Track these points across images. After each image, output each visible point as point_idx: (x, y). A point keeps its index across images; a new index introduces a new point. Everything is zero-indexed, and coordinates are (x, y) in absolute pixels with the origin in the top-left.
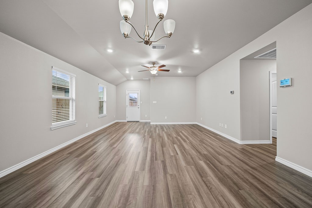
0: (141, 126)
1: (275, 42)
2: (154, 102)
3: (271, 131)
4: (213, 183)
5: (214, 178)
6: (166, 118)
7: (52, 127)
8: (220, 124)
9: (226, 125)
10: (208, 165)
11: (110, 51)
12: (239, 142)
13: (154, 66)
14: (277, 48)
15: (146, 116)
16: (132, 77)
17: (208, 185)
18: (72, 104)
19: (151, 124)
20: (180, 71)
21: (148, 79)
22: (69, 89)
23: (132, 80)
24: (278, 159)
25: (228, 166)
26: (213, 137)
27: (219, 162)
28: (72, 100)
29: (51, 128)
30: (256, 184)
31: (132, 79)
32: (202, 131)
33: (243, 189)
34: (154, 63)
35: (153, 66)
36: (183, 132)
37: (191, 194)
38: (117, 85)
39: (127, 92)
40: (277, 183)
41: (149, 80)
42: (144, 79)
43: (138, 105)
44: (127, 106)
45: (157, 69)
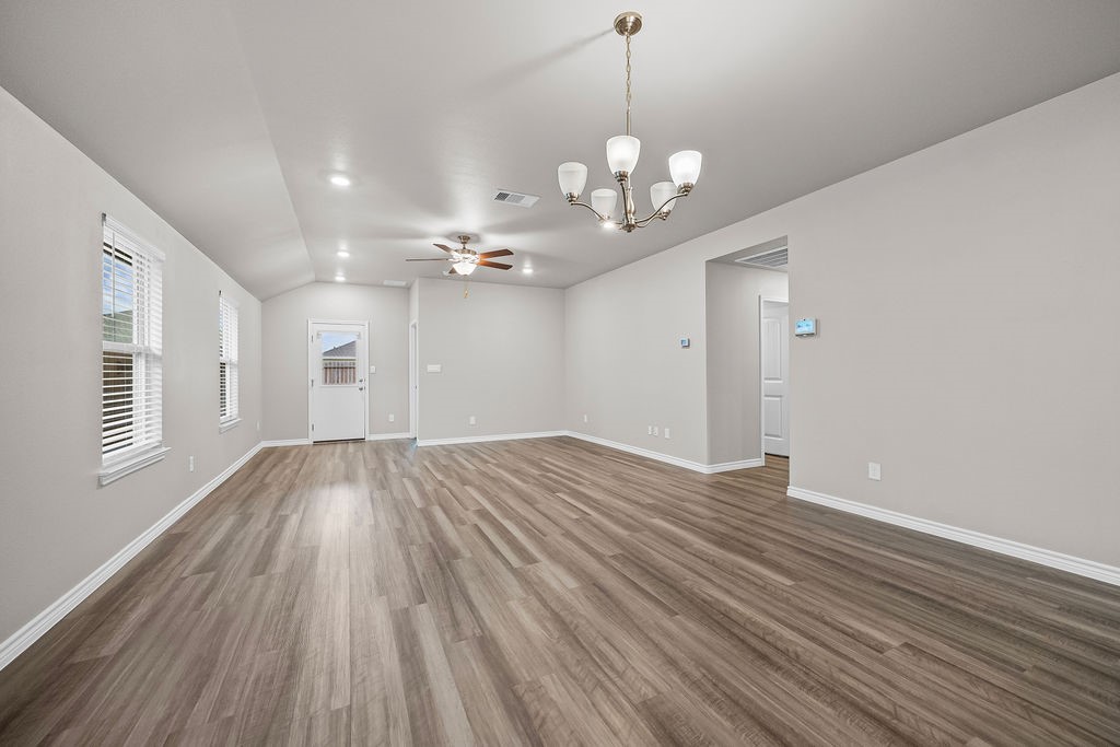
0: (392, 454)
1: (786, 237)
2: (431, 367)
3: (763, 437)
4: (711, 552)
5: (705, 544)
6: (473, 420)
7: (102, 472)
8: (650, 428)
9: (667, 430)
10: (673, 523)
11: (340, 182)
12: (704, 469)
13: (467, 246)
14: (790, 246)
15: (392, 418)
16: (340, 273)
17: (705, 557)
18: (147, 374)
19: (420, 443)
20: (528, 270)
21: (404, 284)
23: (338, 283)
24: (793, 492)
25: (715, 519)
26: (638, 464)
27: (695, 515)
28: (147, 356)
29: (99, 479)
30: (779, 538)
31: (340, 278)
32: (600, 454)
33: (767, 551)
34: (465, 239)
35: (461, 246)
36: (546, 459)
37: (686, 579)
38: (266, 299)
39: (313, 329)
40: (810, 530)
41: (408, 289)
42: (386, 283)
43: (358, 378)
44: (310, 383)
45: (477, 259)
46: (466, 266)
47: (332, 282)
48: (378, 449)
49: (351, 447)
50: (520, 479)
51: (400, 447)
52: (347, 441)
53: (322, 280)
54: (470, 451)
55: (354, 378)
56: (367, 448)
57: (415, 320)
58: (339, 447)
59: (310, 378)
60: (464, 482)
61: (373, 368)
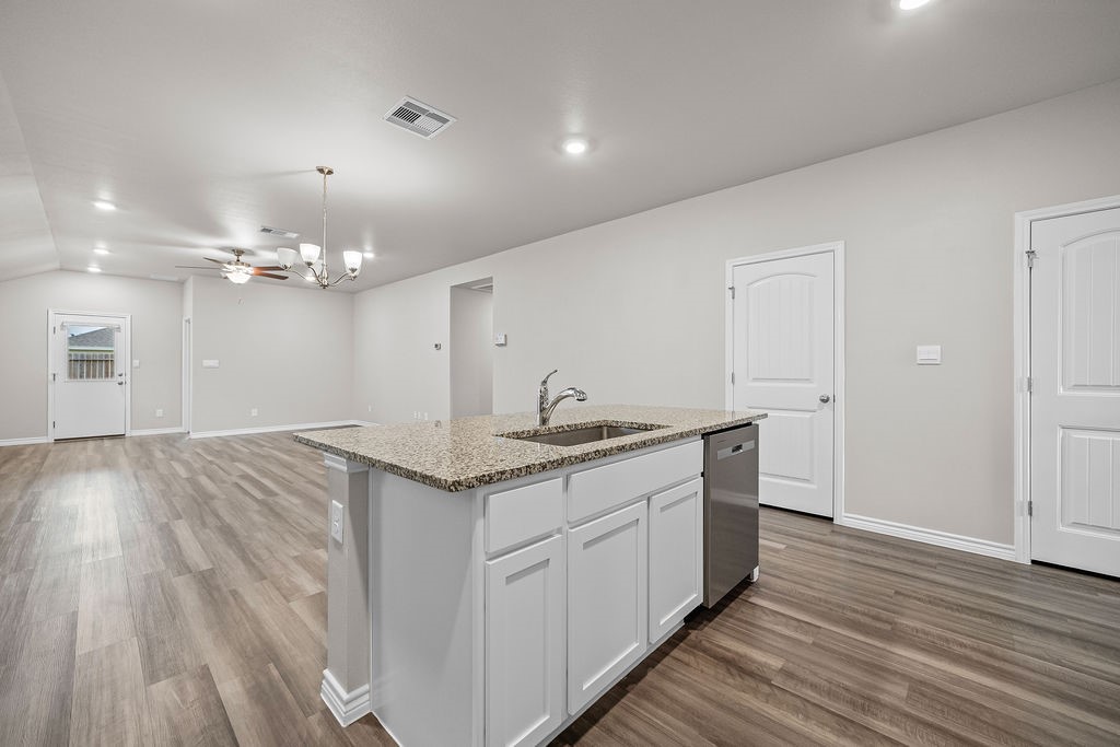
0: (159, 446)
2: (207, 362)
6: (254, 412)
13: (241, 259)
14: (495, 283)
15: (159, 413)
16: (95, 265)
19: (194, 436)
23: (90, 274)
34: (239, 252)
35: (235, 259)
39: (55, 320)
41: (181, 284)
42: (152, 276)
43: (116, 373)
44: (51, 377)
45: (251, 270)
46: (239, 276)
47: (83, 272)
48: (142, 444)
49: (107, 443)
50: (289, 455)
51: (169, 440)
52: (102, 438)
53: (70, 268)
54: (248, 440)
55: (112, 373)
56: (128, 444)
57: (189, 314)
58: (91, 444)
59: (51, 372)
60: (233, 459)
61: (136, 362)
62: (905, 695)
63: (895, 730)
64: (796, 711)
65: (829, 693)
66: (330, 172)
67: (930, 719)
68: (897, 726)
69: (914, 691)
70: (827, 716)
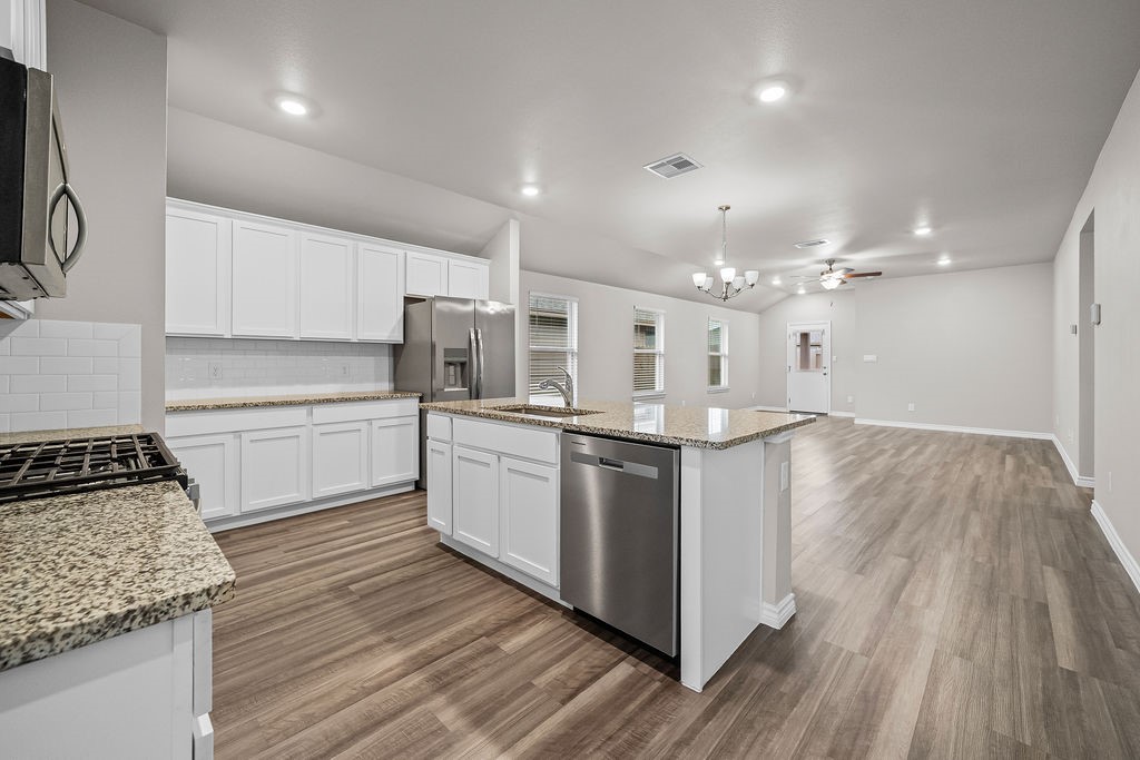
2: (867, 358)
6: (911, 407)
12: (1077, 481)
15: (850, 399)
16: (801, 288)
18: (659, 362)
20: (944, 261)
22: (654, 328)
23: (801, 296)
28: (659, 354)
34: (831, 262)
35: (828, 268)
38: (760, 312)
39: (790, 330)
43: (822, 366)
44: (788, 368)
46: (832, 282)
59: (788, 364)
61: (834, 357)
62: (439, 716)
63: (410, 684)
64: (451, 640)
65: (460, 665)
66: (728, 208)
67: (408, 716)
68: (411, 688)
69: (440, 729)
70: (440, 653)
